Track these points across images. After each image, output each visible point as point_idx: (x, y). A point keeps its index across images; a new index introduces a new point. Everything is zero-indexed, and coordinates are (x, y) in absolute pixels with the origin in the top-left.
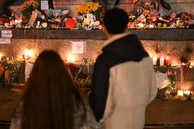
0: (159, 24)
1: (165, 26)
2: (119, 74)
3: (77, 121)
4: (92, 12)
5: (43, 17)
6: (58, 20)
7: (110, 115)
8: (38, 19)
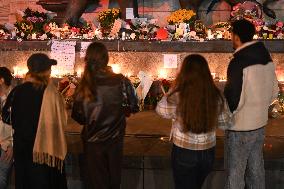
0: (265, 34)
1: (271, 36)
2: (250, 73)
3: (219, 108)
4: (186, 21)
5: (128, 27)
6: (146, 30)
7: (242, 107)
8: (123, 29)
